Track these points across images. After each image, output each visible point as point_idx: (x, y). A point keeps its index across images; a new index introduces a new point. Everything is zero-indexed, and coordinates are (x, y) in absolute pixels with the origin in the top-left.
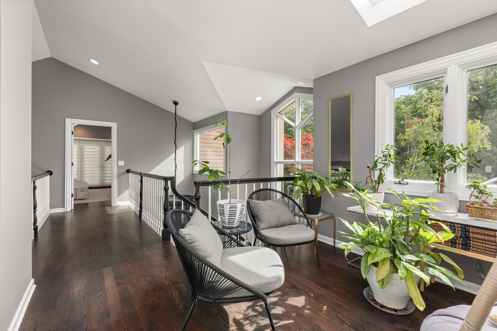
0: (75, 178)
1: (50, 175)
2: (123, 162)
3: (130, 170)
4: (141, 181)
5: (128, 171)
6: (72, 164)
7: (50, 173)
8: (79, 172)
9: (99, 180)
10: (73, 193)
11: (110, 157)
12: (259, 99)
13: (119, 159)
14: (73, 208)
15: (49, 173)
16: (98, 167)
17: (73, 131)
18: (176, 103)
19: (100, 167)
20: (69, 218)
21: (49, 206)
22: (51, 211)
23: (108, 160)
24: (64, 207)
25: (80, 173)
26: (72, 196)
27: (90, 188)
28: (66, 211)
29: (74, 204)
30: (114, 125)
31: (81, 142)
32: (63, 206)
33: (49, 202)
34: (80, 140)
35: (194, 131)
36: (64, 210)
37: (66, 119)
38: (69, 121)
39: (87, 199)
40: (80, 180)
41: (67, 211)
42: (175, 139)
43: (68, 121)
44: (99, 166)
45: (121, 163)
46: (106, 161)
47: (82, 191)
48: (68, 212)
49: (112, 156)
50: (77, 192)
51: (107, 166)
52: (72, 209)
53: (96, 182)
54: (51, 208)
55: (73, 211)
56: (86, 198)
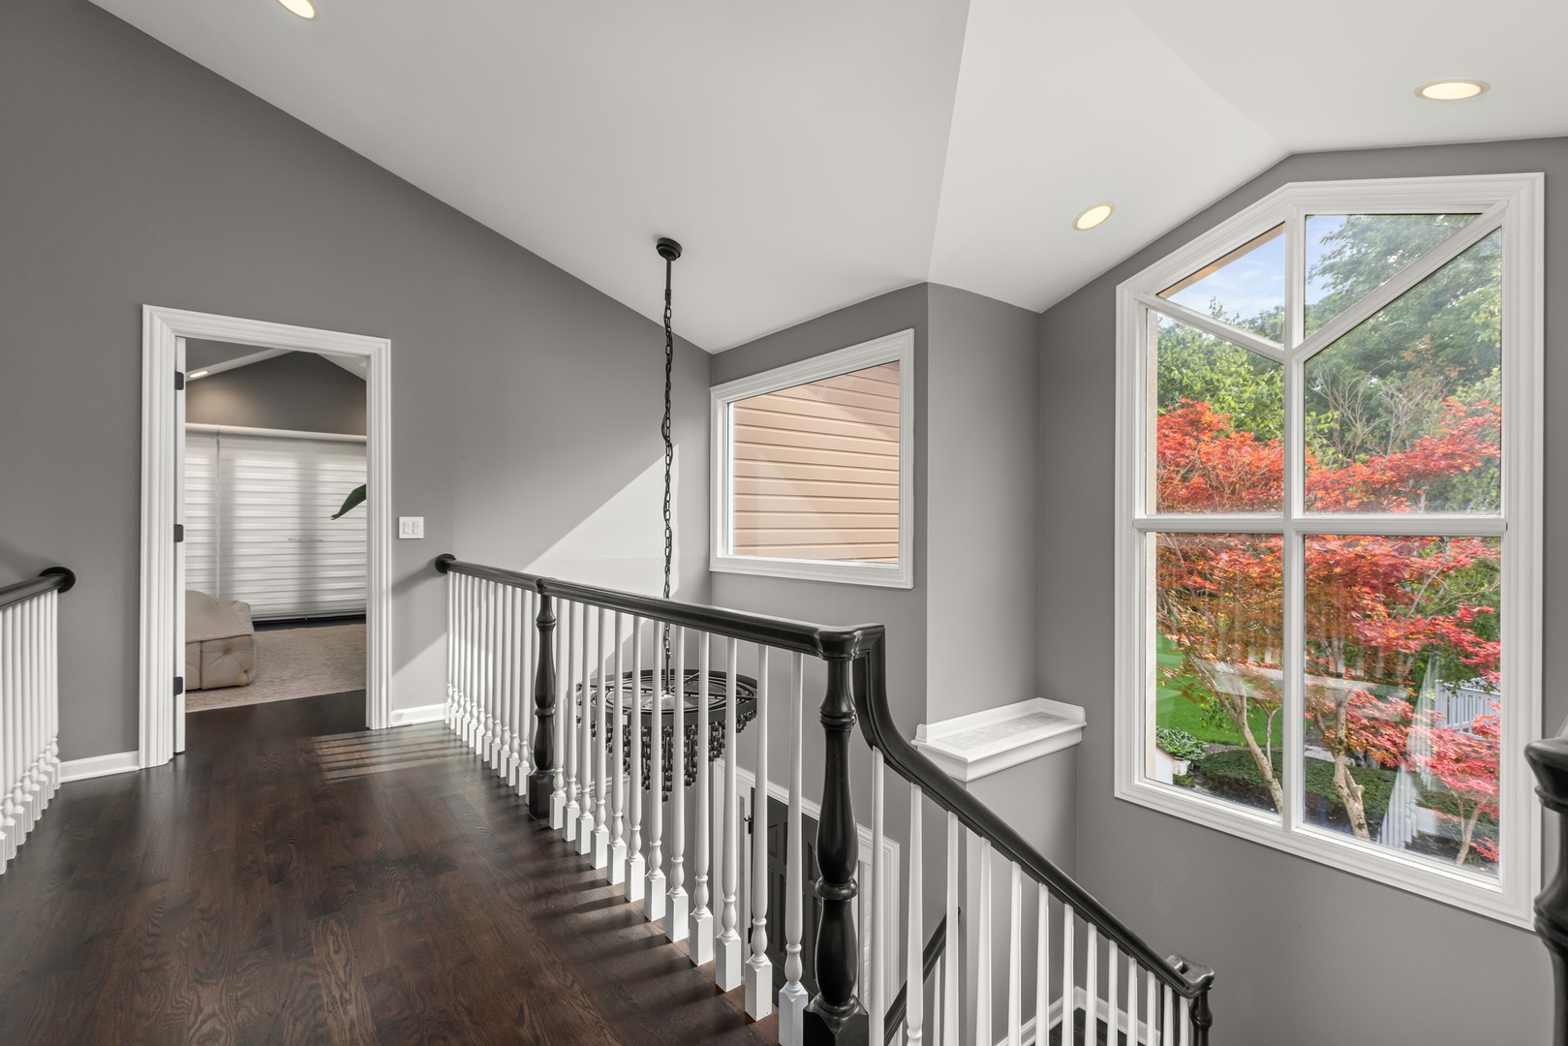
0: (194, 588)
1: (60, 591)
2: (420, 520)
3: (452, 557)
4: (545, 624)
5: (443, 565)
6: (179, 533)
7: (63, 579)
8: (215, 562)
9: (296, 594)
10: (181, 673)
11: (358, 496)
12: (1093, 218)
13: (401, 508)
14: (181, 748)
15: (56, 579)
16: (290, 541)
17: (182, 369)
18: (669, 249)
19: (300, 541)
20: (163, 804)
21: (55, 749)
22: (64, 772)
23: (347, 514)
24: (136, 748)
25: (218, 564)
26: (177, 689)
27: (260, 625)
28: (148, 769)
29: (188, 715)
30: (380, 350)
31: (223, 440)
32: (132, 743)
33: (53, 727)
34: (218, 434)
35: (715, 391)
36: (137, 761)
37: (145, 306)
38: (162, 319)
39: (248, 685)
40: (218, 597)
41: (153, 764)
42: (667, 418)
43: (157, 321)
44: (297, 538)
45: (414, 527)
46: (335, 517)
47: (227, 651)
48: (153, 773)
49: (371, 493)
50: (204, 655)
51: (323, 539)
52: (175, 754)
53: (283, 601)
54: (63, 756)
55: (181, 760)
56: (244, 678)
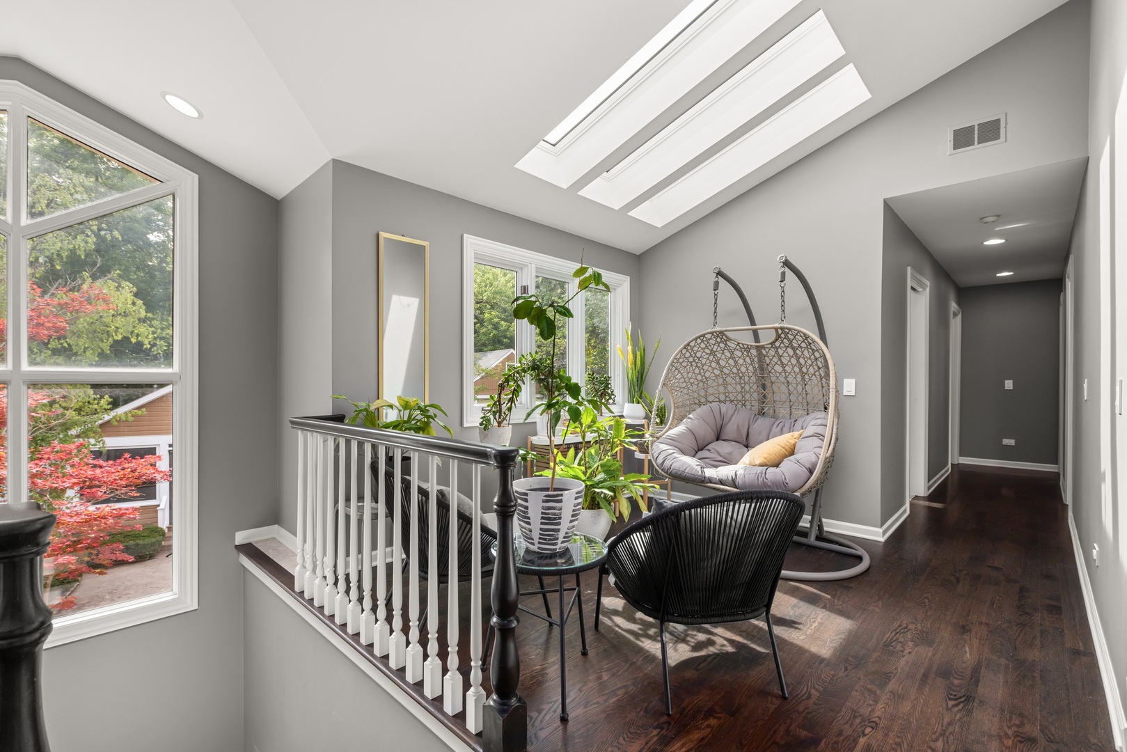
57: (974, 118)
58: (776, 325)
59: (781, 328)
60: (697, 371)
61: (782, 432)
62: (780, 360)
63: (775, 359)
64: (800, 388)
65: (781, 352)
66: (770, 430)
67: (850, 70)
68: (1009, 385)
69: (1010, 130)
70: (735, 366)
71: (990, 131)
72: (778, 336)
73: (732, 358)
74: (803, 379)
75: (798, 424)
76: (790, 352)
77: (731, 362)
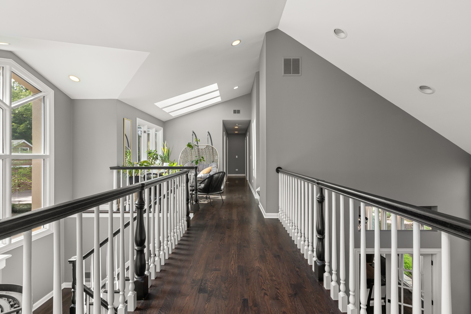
57: (237, 109)
58: (207, 145)
59: (208, 146)
60: (186, 154)
61: (206, 168)
62: (205, 152)
63: (204, 152)
64: (209, 158)
65: (206, 150)
66: (203, 167)
67: (220, 97)
68: (237, 157)
69: (241, 112)
70: (195, 153)
71: (238, 112)
72: (207, 147)
73: (195, 151)
74: (210, 156)
75: (210, 165)
76: (208, 150)
77: (194, 152)
